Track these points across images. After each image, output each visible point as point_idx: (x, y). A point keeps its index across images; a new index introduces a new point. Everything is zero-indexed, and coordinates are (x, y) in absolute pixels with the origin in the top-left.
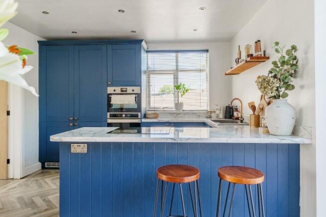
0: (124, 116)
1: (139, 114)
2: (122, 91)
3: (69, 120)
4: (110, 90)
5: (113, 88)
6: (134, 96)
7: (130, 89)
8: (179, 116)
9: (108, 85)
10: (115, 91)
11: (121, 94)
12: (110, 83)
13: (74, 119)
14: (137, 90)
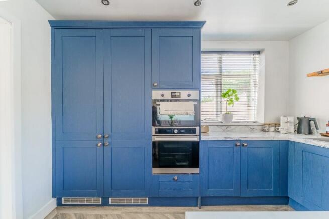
0: (176, 131)
1: (198, 129)
2: (172, 96)
3: (97, 137)
4: (156, 94)
5: (161, 92)
6: (192, 103)
7: (184, 94)
8: (229, 129)
9: (153, 87)
10: (163, 95)
11: (171, 100)
12: (156, 84)
13: (104, 137)
14: (194, 94)
